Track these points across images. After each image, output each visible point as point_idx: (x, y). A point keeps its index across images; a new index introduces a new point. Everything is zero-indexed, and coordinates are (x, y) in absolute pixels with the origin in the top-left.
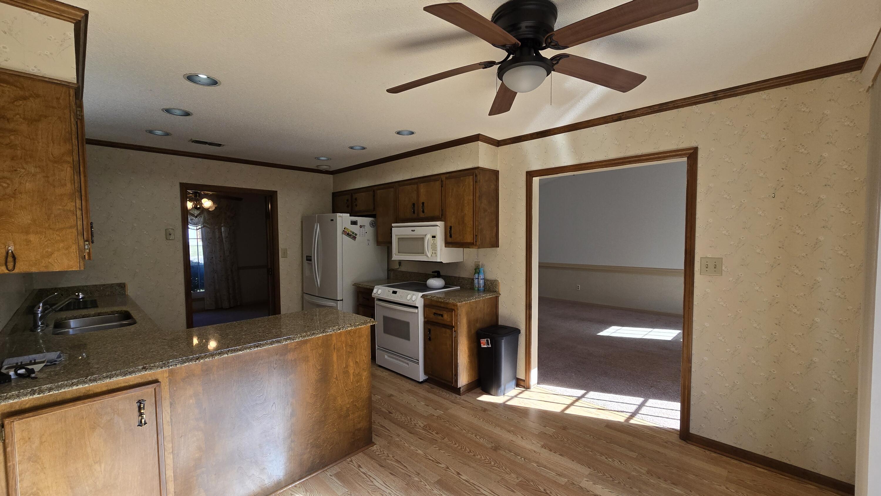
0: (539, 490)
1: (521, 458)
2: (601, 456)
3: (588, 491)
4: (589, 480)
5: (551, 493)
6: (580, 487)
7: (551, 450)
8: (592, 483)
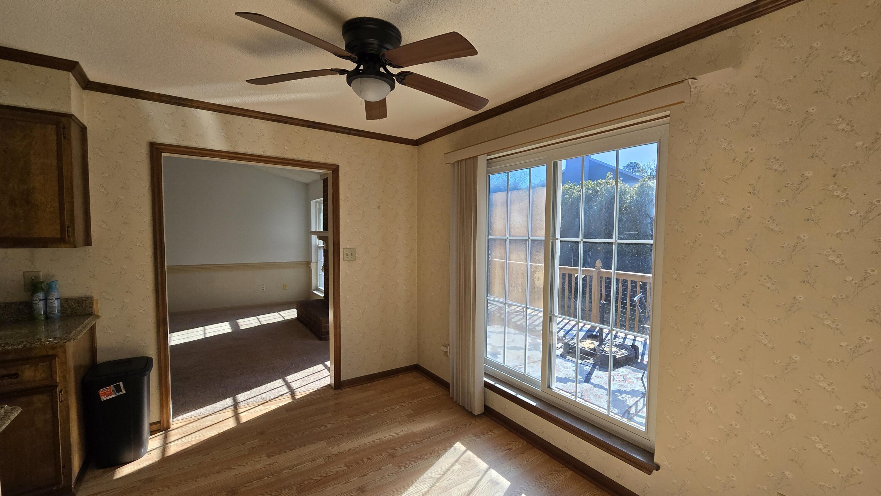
0: (318, 480)
1: (268, 478)
2: (315, 429)
3: (343, 453)
4: (332, 447)
5: (327, 474)
6: (334, 455)
7: (280, 454)
8: (336, 447)
